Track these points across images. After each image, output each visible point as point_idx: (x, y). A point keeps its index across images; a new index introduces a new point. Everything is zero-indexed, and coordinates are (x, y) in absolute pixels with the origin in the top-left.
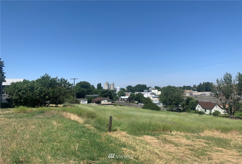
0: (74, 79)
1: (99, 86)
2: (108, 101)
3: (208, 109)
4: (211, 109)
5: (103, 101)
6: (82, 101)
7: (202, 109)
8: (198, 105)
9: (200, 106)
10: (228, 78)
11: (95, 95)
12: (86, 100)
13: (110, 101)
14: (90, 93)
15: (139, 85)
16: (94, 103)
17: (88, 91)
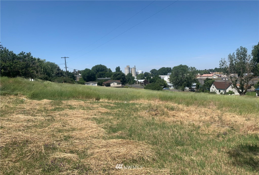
0: (65, 58)
1: (118, 69)
2: (118, 84)
3: (222, 89)
4: (225, 89)
5: (113, 84)
6: (91, 84)
7: (216, 89)
8: (213, 85)
9: (214, 86)
10: (242, 53)
11: (106, 78)
12: (96, 83)
13: (120, 84)
14: (102, 76)
15: (163, 68)
16: (105, 86)
17: (101, 74)
